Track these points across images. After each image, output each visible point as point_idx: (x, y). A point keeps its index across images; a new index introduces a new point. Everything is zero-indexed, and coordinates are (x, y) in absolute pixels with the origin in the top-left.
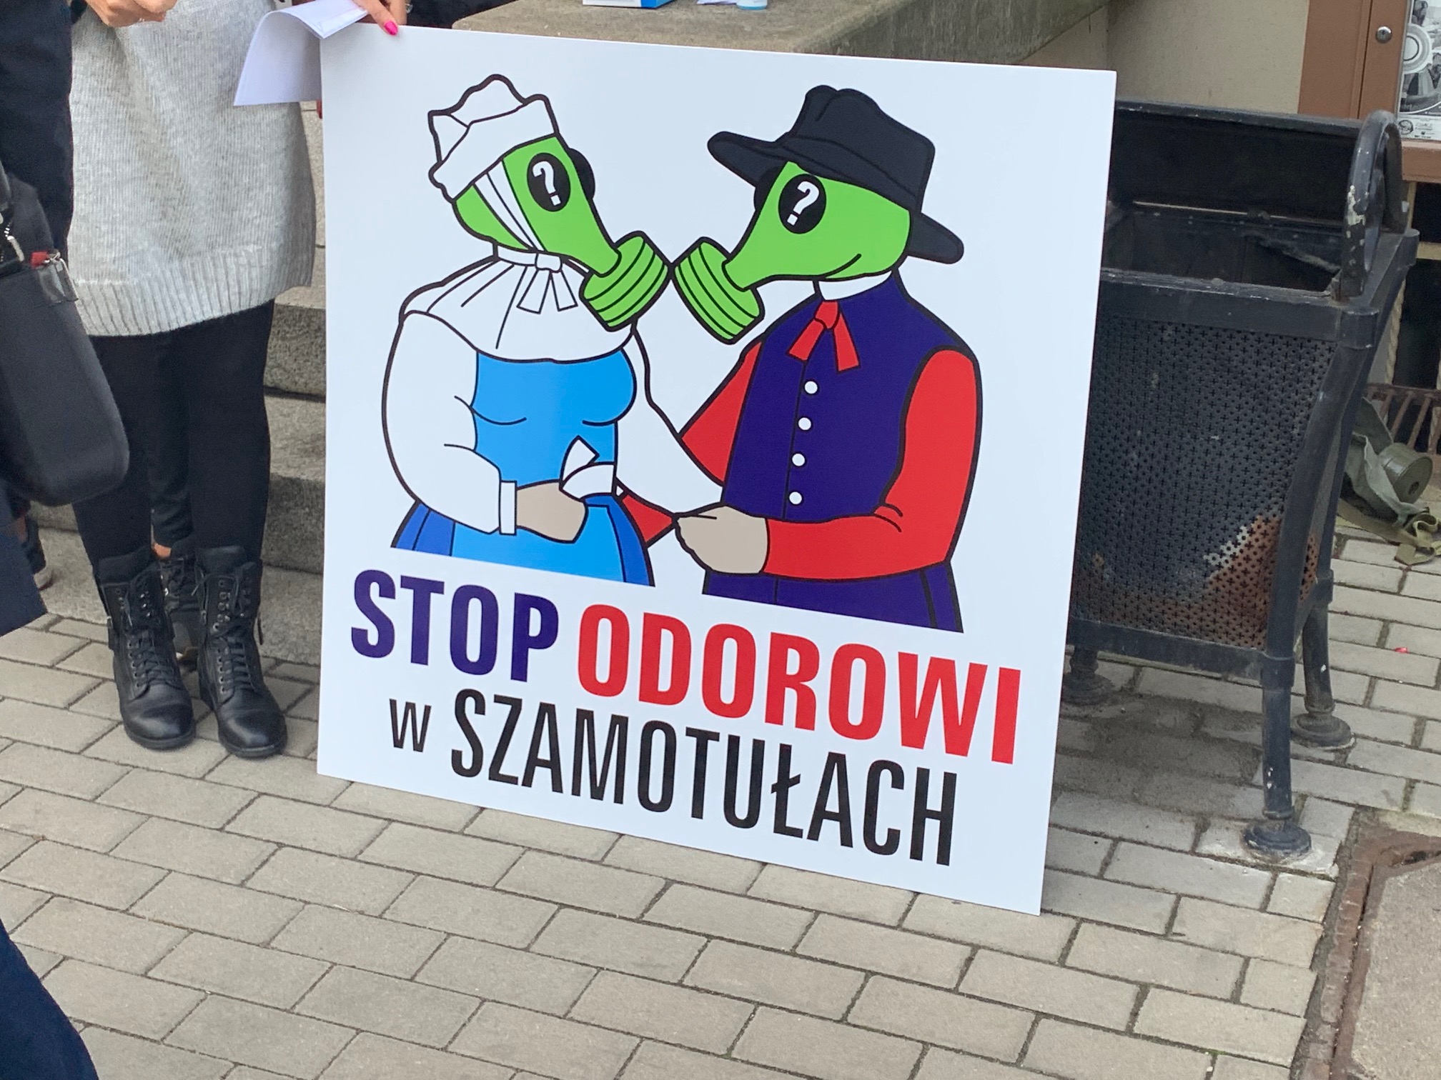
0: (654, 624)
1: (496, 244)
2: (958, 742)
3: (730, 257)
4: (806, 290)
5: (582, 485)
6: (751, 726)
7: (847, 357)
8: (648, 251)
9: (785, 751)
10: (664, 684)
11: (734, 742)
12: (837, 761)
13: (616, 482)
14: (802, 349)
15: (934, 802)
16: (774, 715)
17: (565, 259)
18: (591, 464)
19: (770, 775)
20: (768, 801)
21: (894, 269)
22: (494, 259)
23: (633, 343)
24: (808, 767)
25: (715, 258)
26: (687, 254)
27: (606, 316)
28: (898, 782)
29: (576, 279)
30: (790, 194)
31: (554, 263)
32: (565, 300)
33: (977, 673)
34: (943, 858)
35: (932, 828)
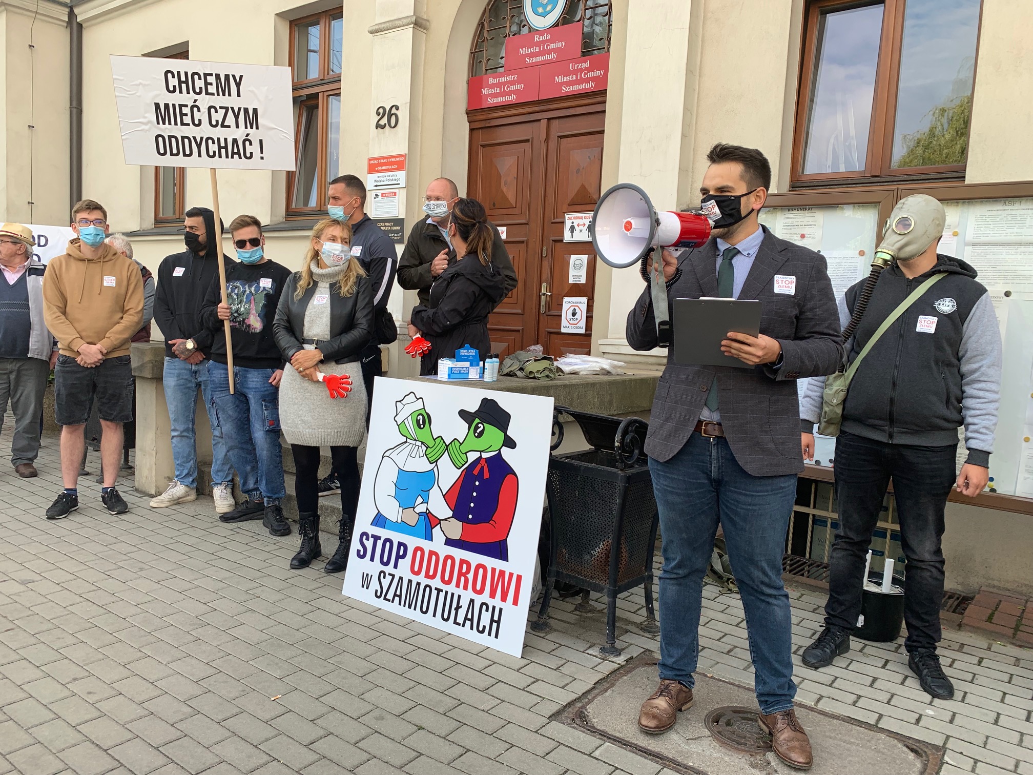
0: (432, 553)
1: (407, 438)
2: (504, 599)
3: (461, 444)
4: (478, 455)
5: (418, 510)
6: (451, 588)
7: (487, 475)
8: (442, 441)
9: (459, 597)
10: (431, 573)
11: (447, 592)
12: (472, 601)
13: (427, 509)
14: (476, 472)
15: (496, 618)
16: (458, 585)
17: (422, 443)
18: (422, 503)
19: (454, 605)
20: (453, 612)
21: (500, 450)
22: (406, 442)
23: (435, 469)
24: (464, 603)
25: (457, 444)
26: (451, 443)
27: (430, 459)
28: (487, 610)
29: (424, 448)
30: (477, 427)
31: (419, 443)
32: (422, 455)
33: (511, 575)
34: (496, 637)
35: (495, 625)
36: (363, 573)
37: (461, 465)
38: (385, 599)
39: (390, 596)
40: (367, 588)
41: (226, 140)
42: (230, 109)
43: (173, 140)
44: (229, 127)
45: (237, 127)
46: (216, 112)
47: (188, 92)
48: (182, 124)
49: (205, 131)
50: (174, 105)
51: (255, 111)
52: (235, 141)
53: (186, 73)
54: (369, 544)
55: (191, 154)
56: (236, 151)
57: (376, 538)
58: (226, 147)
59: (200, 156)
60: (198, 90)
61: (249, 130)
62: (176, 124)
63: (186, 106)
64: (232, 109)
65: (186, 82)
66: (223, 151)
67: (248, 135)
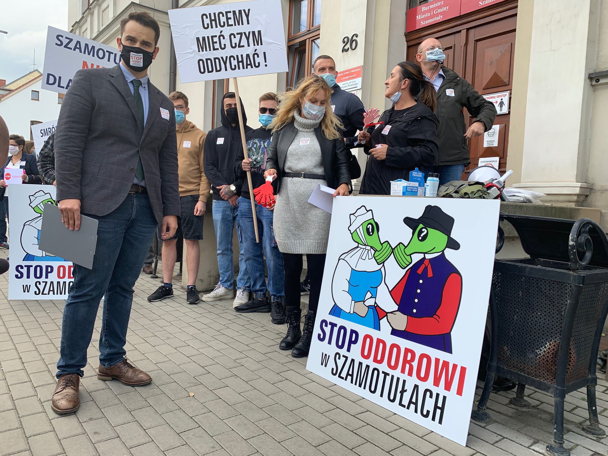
0: (379, 341)
1: (358, 243)
2: (448, 387)
3: (406, 247)
4: (422, 256)
5: (368, 303)
6: (397, 373)
7: (430, 274)
8: (389, 245)
9: (404, 381)
10: (379, 358)
11: (393, 377)
12: (416, 387)
13: (375, 303)
14: (420, 271)
15: (440, 404)
16: (403, 371)
17: (371, 247)
18: (371, 298)
19: (400, 388)
20: (398, 395)
21: (443, 251)
22: (358, 247)
23: (383, 268)
24: (409, 388)
25: (403, 247)
26: (396, 246)
27: (378, 261)
28: (431, 396)
29: (373, 252)
30: (421, 232)
31: (369, 248)
32: (370, 257)
33: (455, 366)
34: (440, 422)
35: (438, 411)
36: (323, 353)
37: (405, 266)
38: (340, 376)
39: (344, 375)
40: (326, 366)
41: (242, 56)
42: (243, 33)
43: (209, 61)
44: (243, 46)
45: (249, 46)
46: (235, 37)
47: (217, 27)
48: (214, 49)
49: (229, 52)
50: (208, 37)
51: (259, 32)
52: (248, 56)
53: (215, 14)
54: (327, 330)
55: (220, 70)
56: (249, 63)
57: (333, 325)
58: (242, 61)
59: (226, 70)
60: (222, 24)
61: (256, 47)
62: (210, 50)
63: (216, 36)
64: (245, 33)
65: (215, 20)
66: (241, 64)
67: (256, 50)
